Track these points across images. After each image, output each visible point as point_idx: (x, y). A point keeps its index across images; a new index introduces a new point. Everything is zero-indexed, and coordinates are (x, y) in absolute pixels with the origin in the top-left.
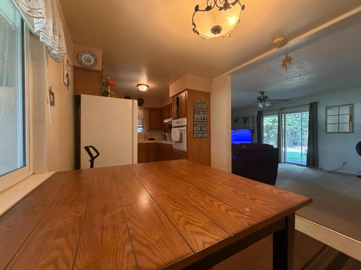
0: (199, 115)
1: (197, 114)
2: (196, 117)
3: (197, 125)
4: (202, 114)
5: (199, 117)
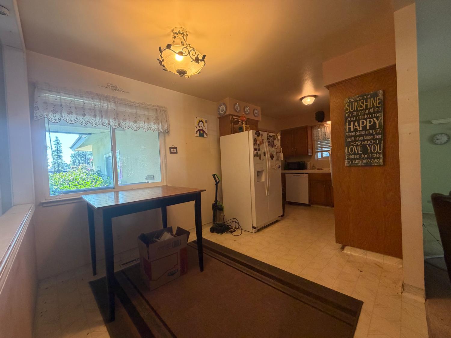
1: (352, 123)
2: (350, 129)
3: (353, 143)
5: (358, 127)
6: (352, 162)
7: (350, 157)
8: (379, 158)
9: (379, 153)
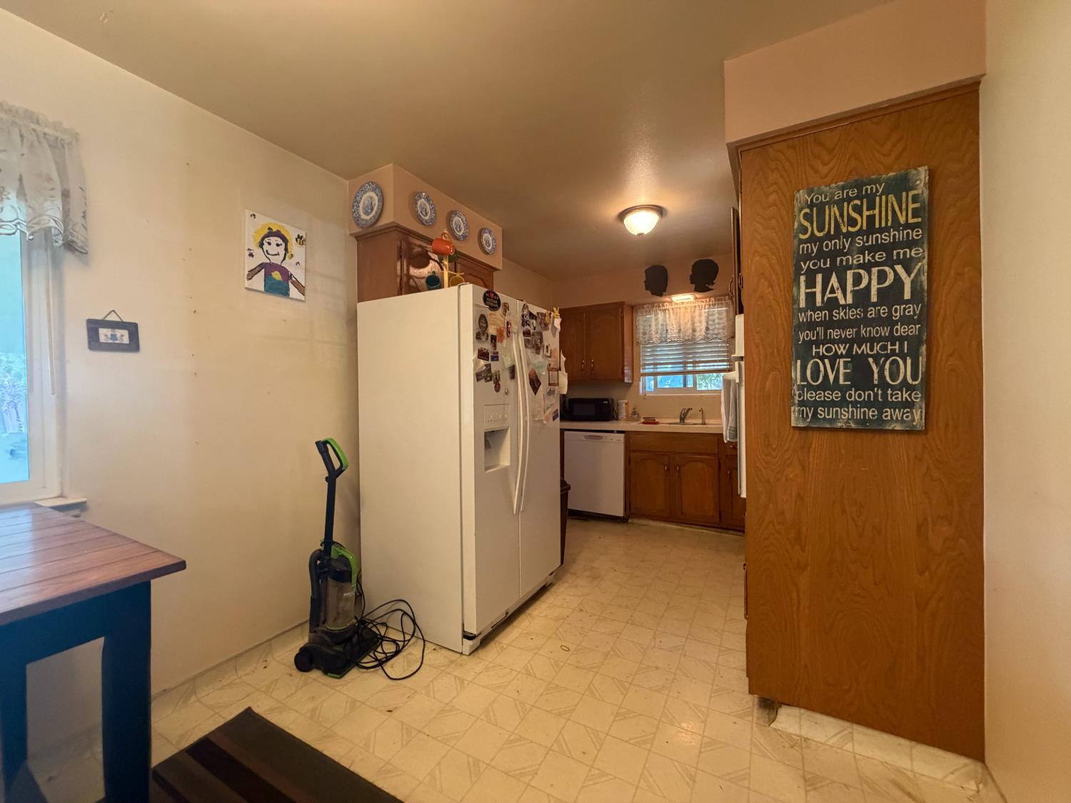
0: (834, 281)
1: (819, 278)
2: (811, 297)
3: (822, 350)
4: (867, 267)
5: (839, 294)
6: (815, 414)
7: (808, 396)
8: (908, 405)
9: (911, 388)
